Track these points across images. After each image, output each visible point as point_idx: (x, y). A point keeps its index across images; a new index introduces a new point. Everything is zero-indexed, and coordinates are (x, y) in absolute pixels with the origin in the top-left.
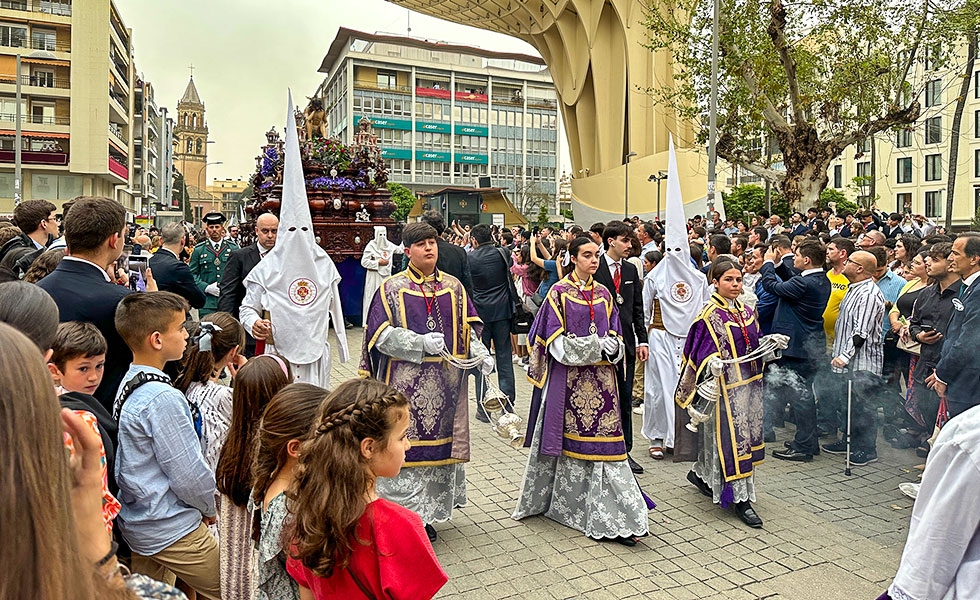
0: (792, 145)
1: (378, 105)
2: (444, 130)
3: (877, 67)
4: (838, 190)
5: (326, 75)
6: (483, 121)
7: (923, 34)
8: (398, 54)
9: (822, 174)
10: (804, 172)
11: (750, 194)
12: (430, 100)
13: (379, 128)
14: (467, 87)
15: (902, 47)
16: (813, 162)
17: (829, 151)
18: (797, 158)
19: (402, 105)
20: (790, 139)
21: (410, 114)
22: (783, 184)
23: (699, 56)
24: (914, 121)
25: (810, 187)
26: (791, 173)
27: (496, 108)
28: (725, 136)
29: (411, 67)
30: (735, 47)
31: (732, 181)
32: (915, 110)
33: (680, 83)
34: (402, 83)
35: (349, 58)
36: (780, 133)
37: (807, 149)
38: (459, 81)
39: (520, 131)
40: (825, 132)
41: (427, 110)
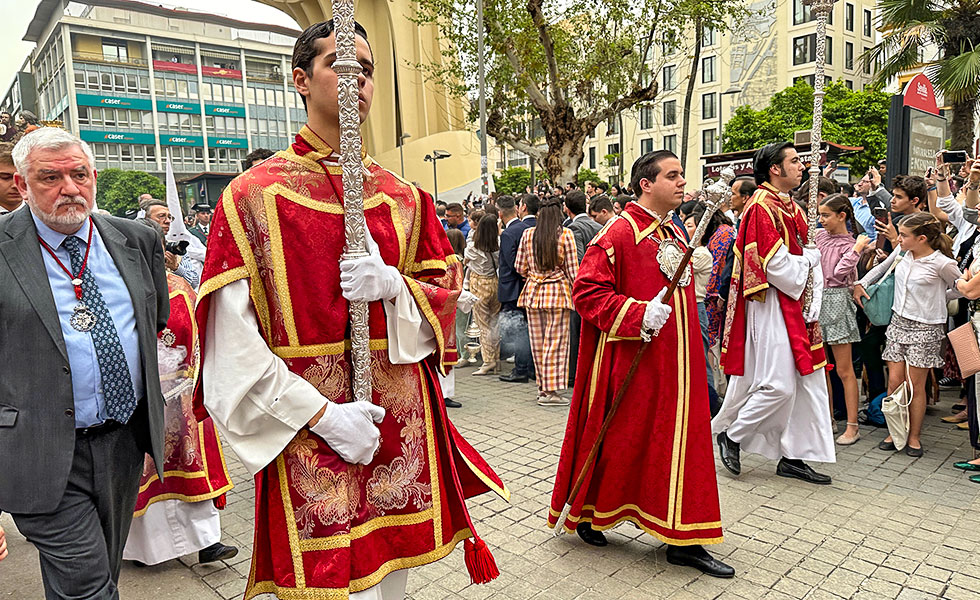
0: (553, 123)
1: (106, 80)
2: (192, 110)
3: (623, 48)
4: (593, 171)
5: (34, 44)
6: (238, 100)
7: (659, 17)
8: (127, 21)
9: (579, 149)
10: (563, 148)
11: (517, 177)
12: (172, 76)
13: (111, 108)
14: (217, 61)
15: (643, 29)
16: (571, 138)
17: (584, 129)
18: (557, 135)
19: (138, 80)
20: (550, 117)
21: (148, 92)
22: (546, 160)
23: (465, 32)
24: (653, 98)
25: (569, 162)
26: (553, 149)
27: (252, 85)
28: (493, 114)
29: (144, 36)
30: (498, 24)
31: (501, 165)
32: (654, 88)
33: (448, 59)
34: (135, 55)
35: (64, 24)
36: (542, 111)
37: (565, 126)
38: (205, 54)
39: (281, 112)
40: (580, 110)
41: (169, 87)
